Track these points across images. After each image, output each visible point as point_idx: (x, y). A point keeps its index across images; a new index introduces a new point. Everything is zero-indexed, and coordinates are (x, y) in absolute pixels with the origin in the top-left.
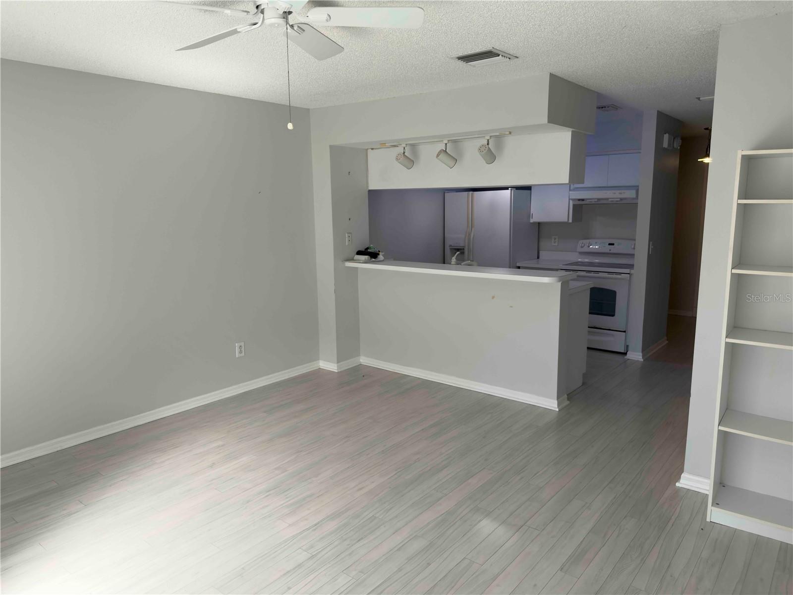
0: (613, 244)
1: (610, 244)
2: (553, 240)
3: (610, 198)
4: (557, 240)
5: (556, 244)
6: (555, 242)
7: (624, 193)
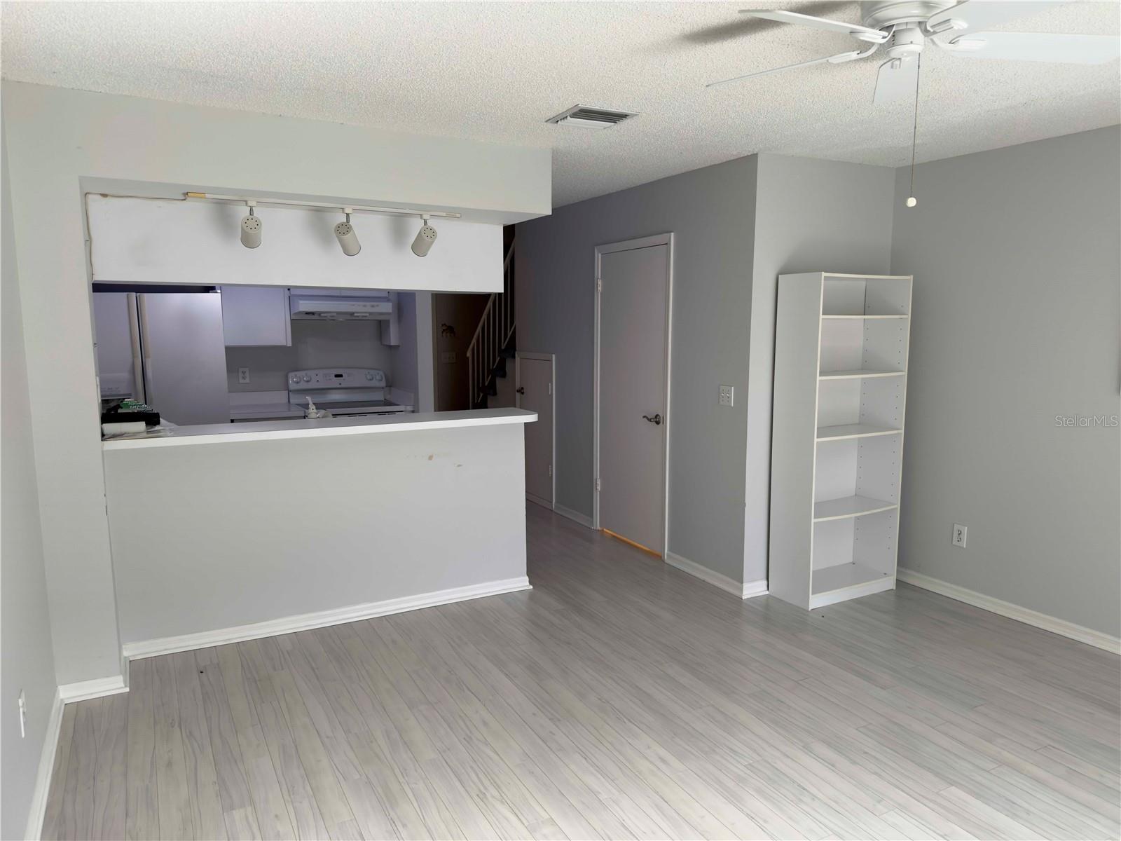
0: (341, 376)
1: (337, 376)
2: (241, 375)
3: (357, 313)
4: (247, 374)
5: (247, 380)
6: (244, 378)
7: (377, 306)
